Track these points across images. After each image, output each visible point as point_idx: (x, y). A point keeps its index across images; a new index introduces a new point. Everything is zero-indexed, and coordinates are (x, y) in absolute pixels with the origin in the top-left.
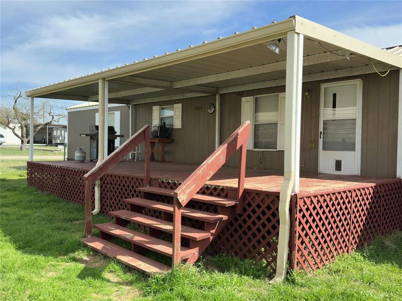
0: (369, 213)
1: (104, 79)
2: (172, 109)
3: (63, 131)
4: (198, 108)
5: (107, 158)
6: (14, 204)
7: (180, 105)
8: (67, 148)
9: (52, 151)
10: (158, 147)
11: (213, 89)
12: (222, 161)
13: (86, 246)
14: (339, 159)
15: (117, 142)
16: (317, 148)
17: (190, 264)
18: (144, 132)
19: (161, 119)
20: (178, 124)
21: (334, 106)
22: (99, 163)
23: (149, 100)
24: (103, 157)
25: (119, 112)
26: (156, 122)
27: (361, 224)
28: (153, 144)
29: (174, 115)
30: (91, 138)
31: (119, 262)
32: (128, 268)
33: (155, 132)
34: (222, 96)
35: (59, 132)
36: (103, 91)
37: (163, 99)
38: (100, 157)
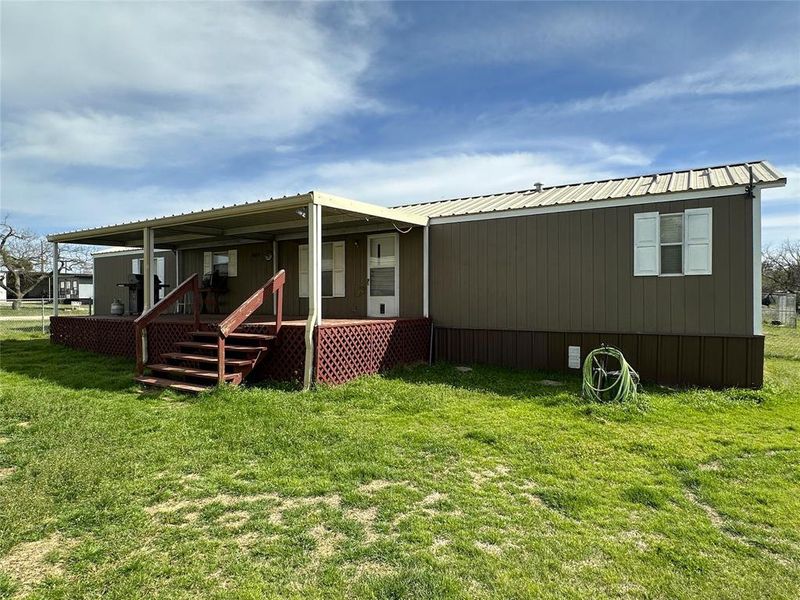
0: (390, 344)
1: (149, 228)
2: (226, 255)
3: (75, 283)
4: (254, 255)
5: (153, 306)
6: (43, 361)
7: (235, 251)
8: (92, 306)
9: (63, 310)
10: (211, 297)
11: (270, 237)
12: (260, 302)
13: (138, 382)
14: (382, 303)
15: (161, 292)
16: (366, 293)
17: (235, 385)
18: (192, 280)
19: (214, 267)
20: (233, 272)
21: (379, 256)
22: (144, 313)
23: (200, 246)
24: (149, 306)
25: (163, 258)
26: (208, 270)
27: (383, 353)
28: (204, 295)
29: (228, 261)
30: (130, 289)
31: (172, 389)
32: (180, 392)
33: (208, 281)
34: (280, 244)
35: (69, 284)
36: (148, 239)
37: (216, 244)
38: (145, 307)
